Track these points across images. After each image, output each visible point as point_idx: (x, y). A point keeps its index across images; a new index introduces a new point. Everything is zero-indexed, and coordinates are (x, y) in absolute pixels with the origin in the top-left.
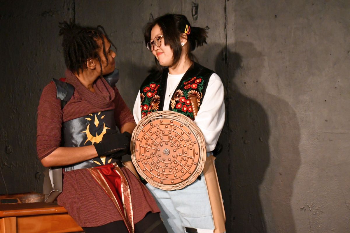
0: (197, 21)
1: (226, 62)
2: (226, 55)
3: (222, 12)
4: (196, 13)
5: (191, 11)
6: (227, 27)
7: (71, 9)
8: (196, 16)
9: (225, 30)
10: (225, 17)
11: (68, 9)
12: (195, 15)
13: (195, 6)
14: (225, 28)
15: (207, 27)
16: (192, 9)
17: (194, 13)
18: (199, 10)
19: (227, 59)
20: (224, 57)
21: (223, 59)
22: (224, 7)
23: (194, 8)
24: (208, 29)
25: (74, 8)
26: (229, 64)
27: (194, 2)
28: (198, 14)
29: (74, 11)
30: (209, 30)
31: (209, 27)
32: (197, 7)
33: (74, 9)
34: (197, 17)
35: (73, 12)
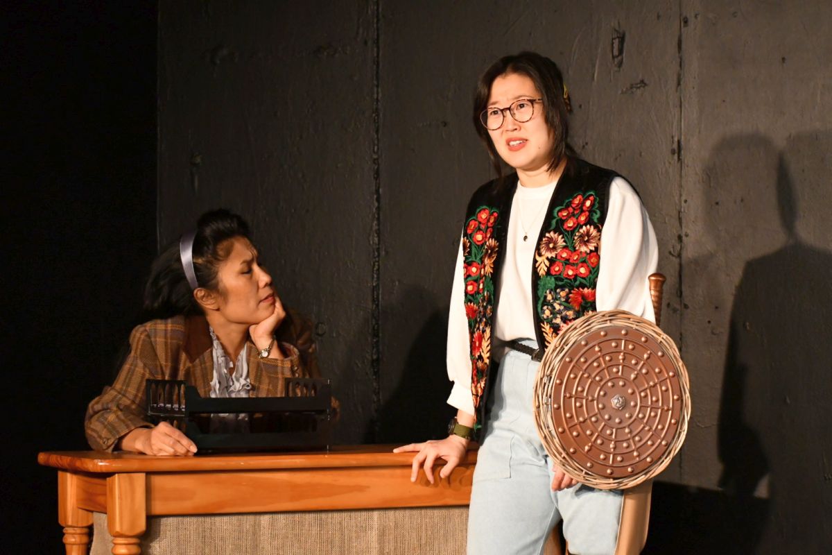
0: (621, 69)
1: (679, 159)
2: (679, 142)
3: (672, 49)
4: (621, 51)
5: (609, 48)
6: (682, 83)
7: (370, 43)
8: (620, 58)
9: (679, 88)
10: (678, 60)
11: (366, 43)
12: (617, 56)
13: (618, 37)
14: (679, 84)
15: (642, 81)
16: (613, 43)
17: (616, 52)
18: (625, 45)
19: (682, 152)
20: (675, 146)
21: (673, 152)
22: (676, 39)
23: (616, 42)
24: (644, 87)
25: (378, 39)
26: (686, 162)
27: (617, 29)
28: (624, 55)
29: (378, 48)
30: (646, 87)
31: (646, 81)
32: (622, 40)
33: (377, 42)
34: (622, 59)
35: (375, 49)
